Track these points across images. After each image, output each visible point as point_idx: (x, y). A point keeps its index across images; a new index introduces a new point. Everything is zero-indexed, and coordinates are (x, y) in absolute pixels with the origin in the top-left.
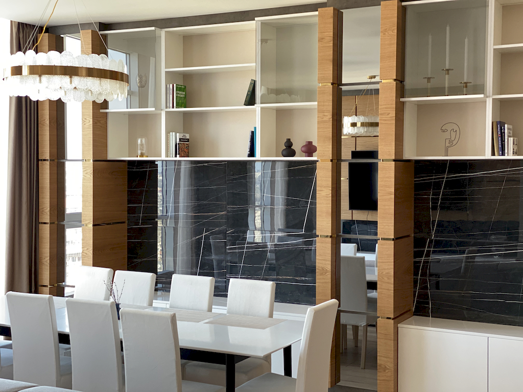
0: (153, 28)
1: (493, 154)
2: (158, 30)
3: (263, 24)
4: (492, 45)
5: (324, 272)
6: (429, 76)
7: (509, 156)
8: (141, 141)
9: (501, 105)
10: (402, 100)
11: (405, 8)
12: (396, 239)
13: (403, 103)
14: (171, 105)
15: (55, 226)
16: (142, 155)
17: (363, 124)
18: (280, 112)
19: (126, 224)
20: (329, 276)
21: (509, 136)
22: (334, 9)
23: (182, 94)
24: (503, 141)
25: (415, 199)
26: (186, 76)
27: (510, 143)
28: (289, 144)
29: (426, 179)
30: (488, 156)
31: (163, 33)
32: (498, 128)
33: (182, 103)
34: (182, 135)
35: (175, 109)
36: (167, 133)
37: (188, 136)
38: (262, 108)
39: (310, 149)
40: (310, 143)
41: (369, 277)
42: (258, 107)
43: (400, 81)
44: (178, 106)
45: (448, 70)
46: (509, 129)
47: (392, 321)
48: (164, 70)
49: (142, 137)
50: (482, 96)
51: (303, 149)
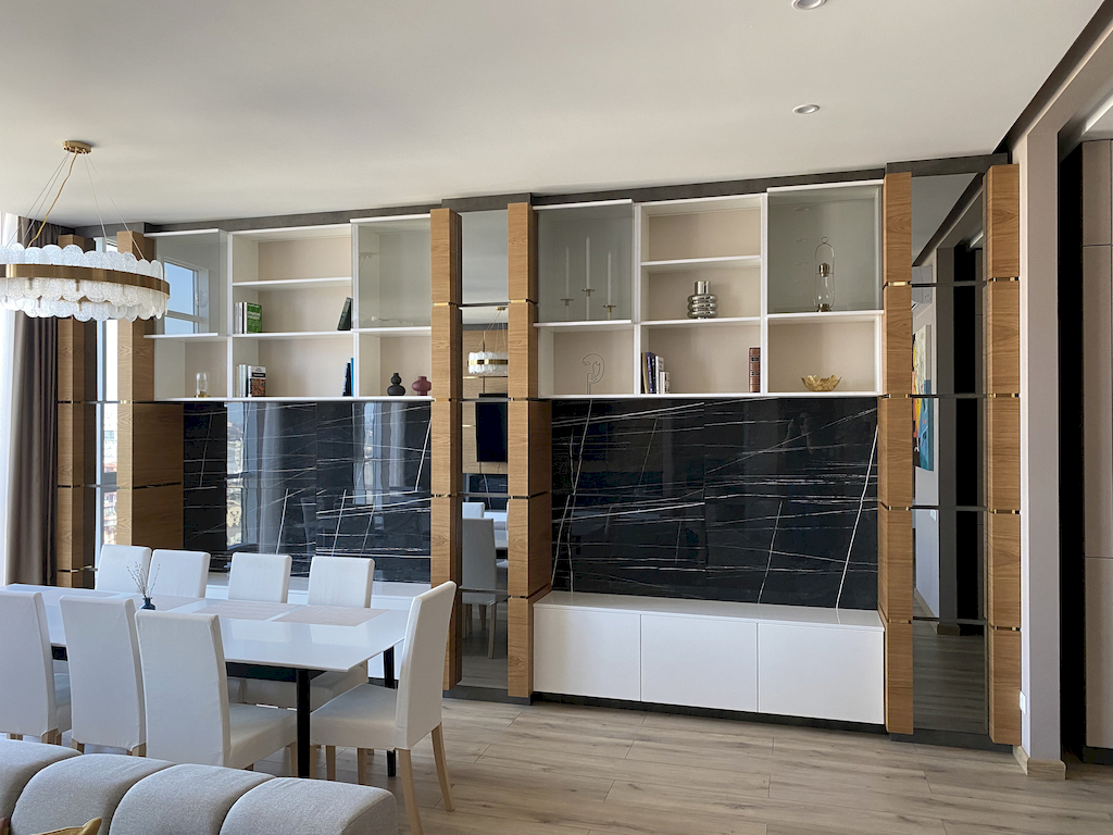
0: (217, 230)
1: (643, 392)
2: (223, 233)
3: (361, 228)
4: (639, 262)
5: (441, 541)
6: (567, 297)
7: (661, 394)
8: (201, 377)
9: (651, 334)
10: (535, 325)
11: (536, 213)
12: (531, 497)
13: (537, 329)
14: (241, 330)
15: (81, 490)
16: (202, 395)
17: (491, 362)
18: (386, 340)
19: (182, 486)
20: (447, 545)
21: (660, 371)
22: (451, 211)
23: (256, 316)
24: (653, 375)
25: (554, 447)
26: (263, 293)
27: (661, 378)
28: (397, 379)
29: (566, 422)
30: (637, 394)
31: (230, 237)
32: (648, 359)
33: (256, 327)
34: (256, 368)
35: (246, 335)
36: (236, 366)
37: (264, 370)
38: (361, 334)
39: (423, 386)
40: (424, 378)
41: (499, 544)
42: (355, 332)
43: (533, 302)
44: (249, 330)
45: (589, 291)
46: (660, 362)
47: (527, 601)
48: (230, 284)
49: (202, 372)
50: (629, 321)
51: (415, 386)
